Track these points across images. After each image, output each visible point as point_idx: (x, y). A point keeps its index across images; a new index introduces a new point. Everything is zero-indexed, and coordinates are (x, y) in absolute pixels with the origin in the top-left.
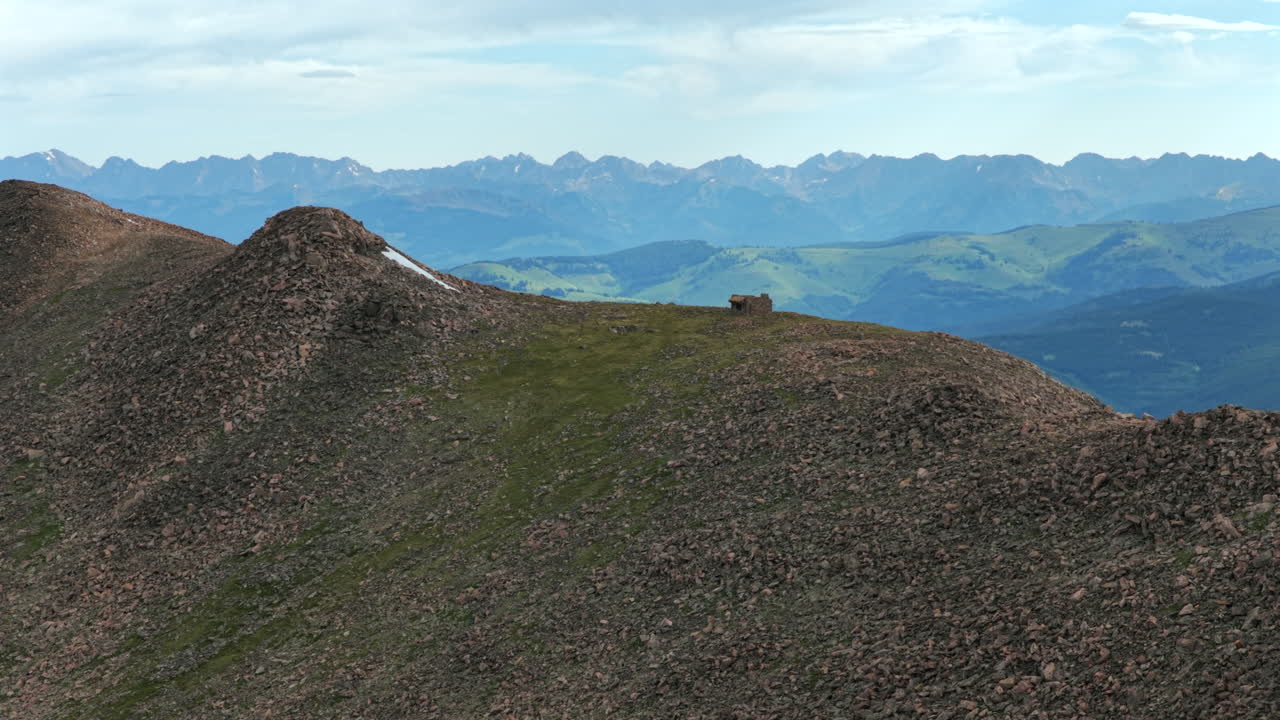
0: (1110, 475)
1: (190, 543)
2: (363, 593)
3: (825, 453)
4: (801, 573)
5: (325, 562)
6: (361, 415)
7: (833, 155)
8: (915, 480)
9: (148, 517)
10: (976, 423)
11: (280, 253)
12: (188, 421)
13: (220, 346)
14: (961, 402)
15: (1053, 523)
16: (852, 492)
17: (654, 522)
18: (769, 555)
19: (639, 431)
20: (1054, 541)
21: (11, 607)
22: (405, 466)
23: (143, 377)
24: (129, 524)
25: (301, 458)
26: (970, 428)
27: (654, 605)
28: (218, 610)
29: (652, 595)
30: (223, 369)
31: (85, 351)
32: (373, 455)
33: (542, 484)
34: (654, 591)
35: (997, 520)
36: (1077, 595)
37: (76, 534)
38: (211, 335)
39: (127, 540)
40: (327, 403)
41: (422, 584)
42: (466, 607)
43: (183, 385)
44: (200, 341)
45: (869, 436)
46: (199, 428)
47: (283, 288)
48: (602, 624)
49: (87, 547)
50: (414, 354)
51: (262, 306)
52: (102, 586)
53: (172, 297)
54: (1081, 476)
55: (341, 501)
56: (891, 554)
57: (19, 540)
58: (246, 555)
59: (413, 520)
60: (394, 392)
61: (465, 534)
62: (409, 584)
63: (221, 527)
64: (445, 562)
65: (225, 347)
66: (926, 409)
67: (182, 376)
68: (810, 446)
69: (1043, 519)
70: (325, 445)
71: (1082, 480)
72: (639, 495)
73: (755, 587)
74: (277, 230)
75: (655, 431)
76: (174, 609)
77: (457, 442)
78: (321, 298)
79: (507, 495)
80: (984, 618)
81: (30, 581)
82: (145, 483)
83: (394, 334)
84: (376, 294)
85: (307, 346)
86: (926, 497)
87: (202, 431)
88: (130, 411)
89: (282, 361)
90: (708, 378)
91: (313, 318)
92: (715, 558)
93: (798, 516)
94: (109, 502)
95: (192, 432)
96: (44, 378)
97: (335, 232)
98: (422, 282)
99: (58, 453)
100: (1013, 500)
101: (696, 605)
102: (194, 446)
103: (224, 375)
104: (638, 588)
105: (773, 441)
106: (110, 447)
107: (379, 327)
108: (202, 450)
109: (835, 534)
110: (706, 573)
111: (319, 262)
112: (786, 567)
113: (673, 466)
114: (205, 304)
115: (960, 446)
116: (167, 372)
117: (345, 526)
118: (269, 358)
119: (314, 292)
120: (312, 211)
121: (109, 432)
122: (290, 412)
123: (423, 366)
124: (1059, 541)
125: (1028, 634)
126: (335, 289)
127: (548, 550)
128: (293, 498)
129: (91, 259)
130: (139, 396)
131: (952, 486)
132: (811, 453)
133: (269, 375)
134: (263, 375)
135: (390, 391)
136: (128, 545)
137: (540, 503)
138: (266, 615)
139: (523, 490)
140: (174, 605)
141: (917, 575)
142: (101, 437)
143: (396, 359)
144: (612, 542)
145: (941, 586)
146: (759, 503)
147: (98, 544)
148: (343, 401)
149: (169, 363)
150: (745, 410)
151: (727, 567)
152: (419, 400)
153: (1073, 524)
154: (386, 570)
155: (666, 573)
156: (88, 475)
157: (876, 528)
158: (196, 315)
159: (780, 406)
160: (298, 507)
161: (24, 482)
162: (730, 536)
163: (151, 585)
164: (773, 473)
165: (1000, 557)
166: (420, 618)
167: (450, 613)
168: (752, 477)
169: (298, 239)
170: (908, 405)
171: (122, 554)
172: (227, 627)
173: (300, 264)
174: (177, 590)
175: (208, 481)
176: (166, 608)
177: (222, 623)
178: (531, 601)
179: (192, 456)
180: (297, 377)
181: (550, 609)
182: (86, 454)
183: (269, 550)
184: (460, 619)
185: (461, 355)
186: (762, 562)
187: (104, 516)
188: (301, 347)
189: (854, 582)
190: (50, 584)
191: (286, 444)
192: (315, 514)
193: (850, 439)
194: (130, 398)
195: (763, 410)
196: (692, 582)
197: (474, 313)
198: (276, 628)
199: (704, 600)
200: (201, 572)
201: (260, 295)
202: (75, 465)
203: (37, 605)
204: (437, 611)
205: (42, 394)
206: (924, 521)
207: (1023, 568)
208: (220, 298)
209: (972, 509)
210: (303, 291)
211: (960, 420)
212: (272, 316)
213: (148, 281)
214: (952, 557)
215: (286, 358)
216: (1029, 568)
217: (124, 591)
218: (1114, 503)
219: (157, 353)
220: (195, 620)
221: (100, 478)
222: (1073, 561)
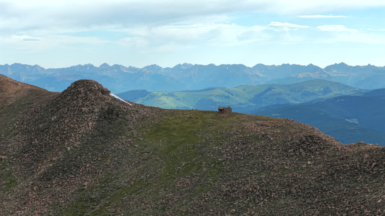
0: (378, 163)
1: (62, 186)
2: (125, 202)
3: (273, 156)
4: (276, 195)
5: (110, 192)
6: (112, 145)
7: (184, 64)
8: (307, 165)
9: (47, 177)
10: (322, 147)
11: (79, 94)
12: (55, 147)
13: (62, 123)
14: (315, 140)
15: (361, 178)
16: (287, 169)
17: (219, 179)
18: (264, 189)
19: (206, 150)
20: (363, 184)
21: (5, 206)
22: (130, 161)
23: (37, 133)
24: (40, 179)
25: (95, 158)
26: (320, 148)
27: (227, 205)
28: (76, 207)
29: (225, 202)
30: (64, 130)
31: (15, 125)
32: (119, 157)
33: (178, 167)
34: (226, 200)
35: (341, 178)
36: (379, 201)
37: (22, 183)
38: (59, 120)
39: (41, 185)
40: (101, 141)
41: (145, 199)
42: (161, 206)
43: (51, 135)
44: (55, 121)
45: (286, 151)
46: (59, 149)
47: (81, 105)
48: (210, 211)
49: (27, 187)
50: (126, 126)
51: (75, 110)
52: (35, 200)
53: (42, 108)
54: (367, 164)
55: (111, 172)
56: (307, 188)
57: (4, 185)
58: (82, 189)
59: (137, 178)
60: (122, 138)
61: (155, 182)
62: (140, 199)
63: (72, 181)
64: (151, 191)
65: (64, 123)
66: (304, 143)
67: (51, 133)
68: (267, 154)
69: (358, 177)
70: (103, 155)
71: (368, 165)
72: (212, 170)
73: (262, 199)
74: (76, 87)
75: (211, 150)
76: (61, 207)
77: (146, 153)
78: (93, 108)
79: (167, 170)
80: (347, 209)
81: (10, 198)
82: (44, 167)
83: (118, 120)
84: (111, 107)
85: (91, 123)
86: (313, 170)
87: (60, 150)
88: (35, 144)
89: (83, 128)
90: (223, 133)
91: (91, 114)
92: (245, 190)
93: (270, 176)
94: (32, 173)
95: (57, 150)
96: (3, 133)
97: (95, 87)
98: (123, 103)
99: (12, 157)
100: (345, 171)
101: (242, 205)
102: (58, 155)
103: (65, 132)
104: (220, 200)
105: (254, 153)
106: (29, 155)
107: (113, 117)
108: (61, 156)
109: (285, 182)
110: (243, 194)
111: (92, 97)
112: (271, 193)
113: (221, 161)
114: (55, 110)
115: (319, 154)
116: (45, 131)
117: (114, 180)
118: (79, 127)
119: (91, 106)
120: (87, 81)
121: (29, 150)
122: (88, 144)
123: (129, 129)
124: (364, 184)
125: (365, 214)
126: (97, 105)
127: (185, 187)
128: (95, 171)
129: (11, 96)
130: (37, 139)
131: (321, 167)
132: (268, 156)
133: (80, 132)
134: (78, 132)
135: (120, 137)
136: (41, 186)
137: (178, 173)
138: (93, 209)
139: (172, 168)
140: (61, 206)
141: (318, 195)
142: (26, 152)
143: (121, 127)
144: (207, 185)
145: (327, 198)
146: (255, 173)
147: (31, 186)
148: (106, 141)
149: (46, 129)
150: (240, 143)
151: (250, 193)
152: (131, 140)
153: (368, 179)
154: (131, 194)
155: (229, 195)
156: (23, 164)
157: (299, 180)
158: (52, 114)
159: (252, 142)
160: (97, 174)
161: (2, 167)
162: (248, 183)
163: (52, 199)
164: (257, 163)
165: (345, 189)
166: (146, 209)
167: (156, 208)
168: (250, 164)
169: (84, 89)
170: (298, 141)
171: (40, 189)
172: (80, 213)
173: (86, 97)
174: (61, 201)
175: (65, 166)
176: (58, 207)
177: (79, 211)
178: (183, 204)
179: (58, 158)
180: (89, 133)
181: (191, 206)
182: (21, 157)
183: (90, 188)
184: (160, 210)
185: (140, 126)
186: (262, 191)
187: (31, 177)
188: (89, 123)
189: (295, 197)
190: (17, 199)
191: (89, 154)
192: (103, 176)
193: (279, 152)
194: (34, 140)
195: (246, 143)
196: (238, 198)
197: (141, 113)
198: (98, 213)
199: (244, 203)
200: (68, 195)
201: (74, 107)
202: (18, 161)
203: (13, 206)
204: (151, 207)
205: (3, 138)
206: (315, 178)
207: (355, 193)
208: (60, 108)
209: (331, 174)
210: (88, 106)
211: (317, 146)
212: (78, 114)
213: (31, 103)
214: (329, 189)
215: (85, 127)
216: (357, 193)
217: (43, 201)
218: (382, 172)
219: (41, 126)
220: (69, 210)
221: (27, 165)
222: (372, 190)
